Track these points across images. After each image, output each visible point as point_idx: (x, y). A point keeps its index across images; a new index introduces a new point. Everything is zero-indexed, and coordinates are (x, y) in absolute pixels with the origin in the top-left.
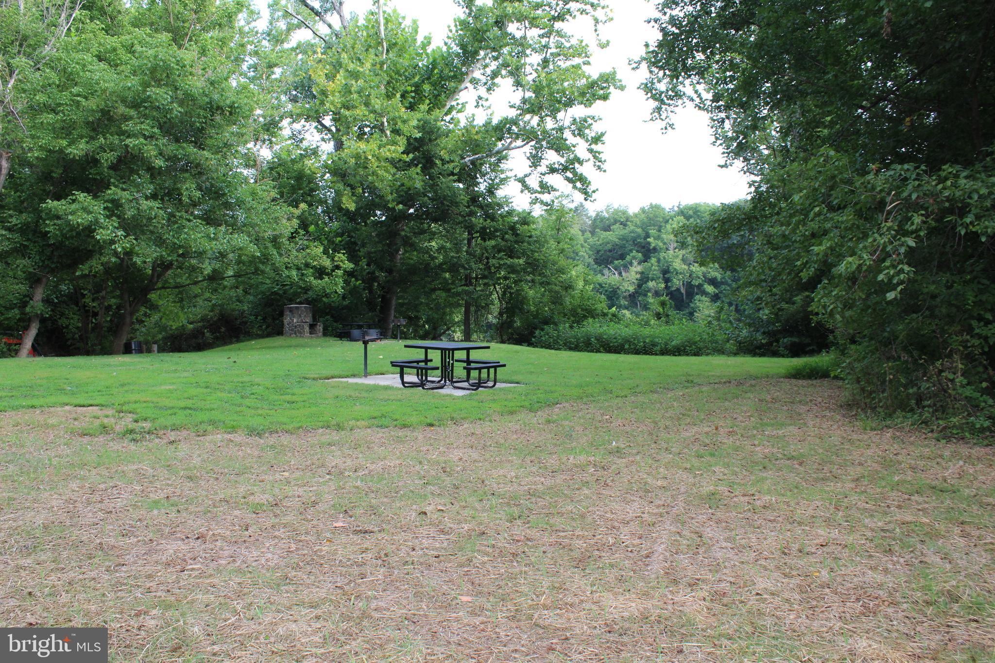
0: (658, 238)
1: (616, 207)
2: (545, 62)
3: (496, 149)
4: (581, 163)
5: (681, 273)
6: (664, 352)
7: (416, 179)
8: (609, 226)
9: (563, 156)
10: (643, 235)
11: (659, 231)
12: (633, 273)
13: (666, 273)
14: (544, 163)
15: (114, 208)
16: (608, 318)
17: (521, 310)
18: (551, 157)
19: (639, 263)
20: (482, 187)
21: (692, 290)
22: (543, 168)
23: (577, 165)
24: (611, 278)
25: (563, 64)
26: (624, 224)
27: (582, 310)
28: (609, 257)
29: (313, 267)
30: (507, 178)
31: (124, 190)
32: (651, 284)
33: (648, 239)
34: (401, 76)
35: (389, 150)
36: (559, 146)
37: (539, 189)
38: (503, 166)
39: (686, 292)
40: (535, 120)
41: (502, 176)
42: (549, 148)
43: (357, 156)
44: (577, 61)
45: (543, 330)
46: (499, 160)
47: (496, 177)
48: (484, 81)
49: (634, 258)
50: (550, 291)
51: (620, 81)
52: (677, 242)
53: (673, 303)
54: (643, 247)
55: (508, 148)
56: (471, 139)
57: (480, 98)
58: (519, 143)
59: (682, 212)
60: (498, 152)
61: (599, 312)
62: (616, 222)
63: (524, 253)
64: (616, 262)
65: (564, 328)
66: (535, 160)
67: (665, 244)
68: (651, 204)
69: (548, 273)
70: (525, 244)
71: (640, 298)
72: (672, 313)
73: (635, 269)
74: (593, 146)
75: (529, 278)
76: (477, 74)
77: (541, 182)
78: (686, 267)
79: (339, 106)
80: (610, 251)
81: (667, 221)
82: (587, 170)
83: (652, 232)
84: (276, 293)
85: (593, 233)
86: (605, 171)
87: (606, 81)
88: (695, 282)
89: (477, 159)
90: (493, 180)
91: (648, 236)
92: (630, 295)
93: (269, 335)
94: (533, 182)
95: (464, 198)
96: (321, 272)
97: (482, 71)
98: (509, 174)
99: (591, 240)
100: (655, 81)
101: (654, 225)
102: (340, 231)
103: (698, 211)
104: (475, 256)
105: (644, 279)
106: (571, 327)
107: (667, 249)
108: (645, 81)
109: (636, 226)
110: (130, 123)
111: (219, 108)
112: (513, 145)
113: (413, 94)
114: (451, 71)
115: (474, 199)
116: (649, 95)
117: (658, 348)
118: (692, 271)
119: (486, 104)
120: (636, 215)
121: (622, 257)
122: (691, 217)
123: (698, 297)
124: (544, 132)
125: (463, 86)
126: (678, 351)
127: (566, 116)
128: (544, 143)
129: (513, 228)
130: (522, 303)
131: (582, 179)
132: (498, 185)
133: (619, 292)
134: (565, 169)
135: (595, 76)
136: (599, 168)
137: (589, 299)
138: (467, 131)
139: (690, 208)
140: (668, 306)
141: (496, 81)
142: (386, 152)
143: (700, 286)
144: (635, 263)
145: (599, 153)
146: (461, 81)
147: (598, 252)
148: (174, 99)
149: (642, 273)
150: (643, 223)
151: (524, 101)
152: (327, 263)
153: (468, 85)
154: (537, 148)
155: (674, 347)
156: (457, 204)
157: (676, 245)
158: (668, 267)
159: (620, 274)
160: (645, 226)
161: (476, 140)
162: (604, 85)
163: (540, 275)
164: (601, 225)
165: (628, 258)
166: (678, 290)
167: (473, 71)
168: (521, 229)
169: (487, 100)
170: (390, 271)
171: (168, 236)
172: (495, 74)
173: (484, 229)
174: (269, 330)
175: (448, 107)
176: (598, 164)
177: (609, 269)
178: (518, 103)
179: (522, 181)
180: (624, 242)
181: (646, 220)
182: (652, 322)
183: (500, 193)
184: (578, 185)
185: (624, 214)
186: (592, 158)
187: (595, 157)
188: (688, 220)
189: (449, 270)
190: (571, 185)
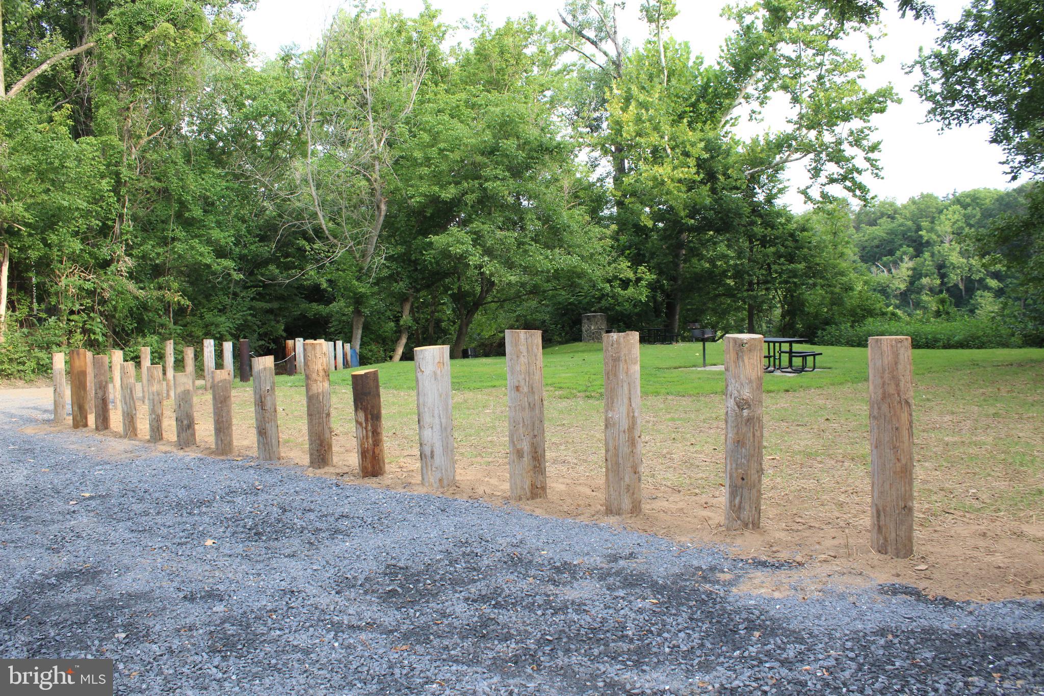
0: (932, 230)
1: (882, 200)
2: (820, 77)
3: (775, 162)
4: (859, 172)
5: (958, 268)
6: (947, 346)
7: (704, 195)
8: (875, 221)
9: (842, 168)
10: (914, 228)
11: (932, 222)
12: (904, 270)
13: (942, 268)
14: (823, 174)
15: (478, 238)
16: (887, 317)
17: (802, 311)
18: (831, 168)
19: (911, 259)
20: (761, 197)
21: (972, 285)
22: (823, 179)
23: (855, 175)
24: (880, 275)
25: (839, 80)
26: (892, 217)
27: (862, 310)
28: (876, 253)
29: (621, 279)
30: (785, 187)
31: (483, 223)
32: (925, 281)
33: (920, 233)
34: (679, 98)
35: (682, 172)
36: (837, 157)
37: (821, 199)
38: (781, 176)
39: (965, 287)
40: (812, 134)
41: (781, 186)
42: (829, 161)
43: (655, 179)
44: (852, 75)
45: (824, 330)
46: (777, 171)
47: (774, 187)
48: (757, 95)
49: (905, 253)
50: (832, 293)
51: (897, 94)
52: (953, 233)
53: (953, 301)
54: (915, 241)
55: (786, 161)
56: (756, 158)
57: (753, 112)
58: (798, 155)
59: (958, 201)
60: (777, 164)
61: (878, 311)
62: (882, 215)
63: (805, 259)
64: (885, 259)
65: (846, 329)
66: (816, 172)
67: (939, 236)
68: (922, 194)
69: (829, 276)
70: (806, 250)
71: (912, 297)
72: (953, 310)
73: (906, 266)
74: (870, 155)
75: (811, 282)
76: (750, 90)
77: (822, 192)
78: (965, 261)
79: (634, 134)
80: (877, 247)
81: (941, 212)
82: (865, 179)
83: (925, 224)
84: (570, 304)
85: (857, 228)
86: (882, 178)
87: (883, 96)
88: (976, 277)
89: (757, 172)
90: (770, 190)
91: (919, 228)
92: (901, 293)
93: (567, 342)
94: (815, 193)
95: (747, 210)
96: (625, 284)
97: (754, 86)
98: (786, 184)
99: (856, 236)
100: (930, 82)
101: (926, 217)
102: (627, 244)
103: (977, 198)
104: (758, 263)
105: (917, 275)
106: (852, 327)
107: (942, 242)
108: (919, 84)
109: (906, 218)
110: (488, 170)
111: (547, 149)
112: (790, 159)
113: (691, 114)
114: (725, 89)
115: (755, 210)
116: (924, 97)
117: (941, 344)
118: (971, 265)
119: (759, 117)
120: (905, 207)
121: (891, 253)
122: (969, 205)
123: (979, 292)
124: (822, 144)
125: (737, 102)
126: (962, 345)
127: (843, 129)
128: (823, 156)
129: (792, 235)
130: (803, 305)
131: (861, 187)
132: (776, 194)
133: (889, 290)
134: (844, 178)
135: (872, 91)
136: (877, 175)
137: (867, 299)
138: (753, 150)
139: (968, 195)
140: (948, 303)
141: (768, 94)
142: (680, 174)
143: (981, 281)
144: (906, 258)
145: (876, 161)
146: (734, 99)
147: (864, 248)
148: (519, 147)
149: (914, 269)
150: (913, 215)
151: (801, 117)
152: (630, 275)
153: (742, 100)
154: (817, 160)
155: (957, 342)
156: (740, 216)
157: (951, 237)
158: (944, 261)
159: (889, 271)
160: (915, 219)
161: (761, 158)
162: (881, 99)
163: (821, 278)
164: (866, 219)
165: (898, 253)
166: (956, 286)
167: (746, 88)
168: (801, 235)
169: (760, 113)
170: (673, 279)
171: (516, 259)
172: (767, 89)
173: (765, 236)
174: (568, 337)
175: (723, 123)
176: (875, 171)
177: (877, 266)
178: (795, 118)
179: (804, 192)
180: (893, 236)
181: (916, 211)
182: (932, 319)
183: (779, 202)
184: (858, 193)
185: (891, 206)
186: (869, 166)
187: (872, 165)
188: (965, 209)
189: (734, 277)
190: (851, 194)
